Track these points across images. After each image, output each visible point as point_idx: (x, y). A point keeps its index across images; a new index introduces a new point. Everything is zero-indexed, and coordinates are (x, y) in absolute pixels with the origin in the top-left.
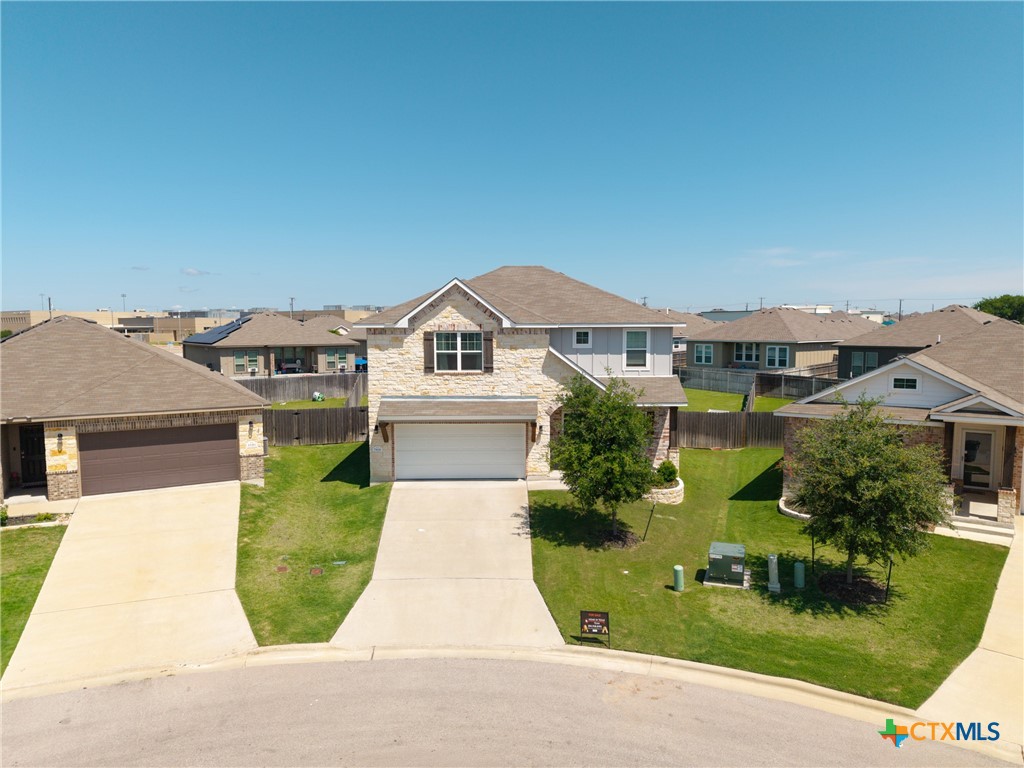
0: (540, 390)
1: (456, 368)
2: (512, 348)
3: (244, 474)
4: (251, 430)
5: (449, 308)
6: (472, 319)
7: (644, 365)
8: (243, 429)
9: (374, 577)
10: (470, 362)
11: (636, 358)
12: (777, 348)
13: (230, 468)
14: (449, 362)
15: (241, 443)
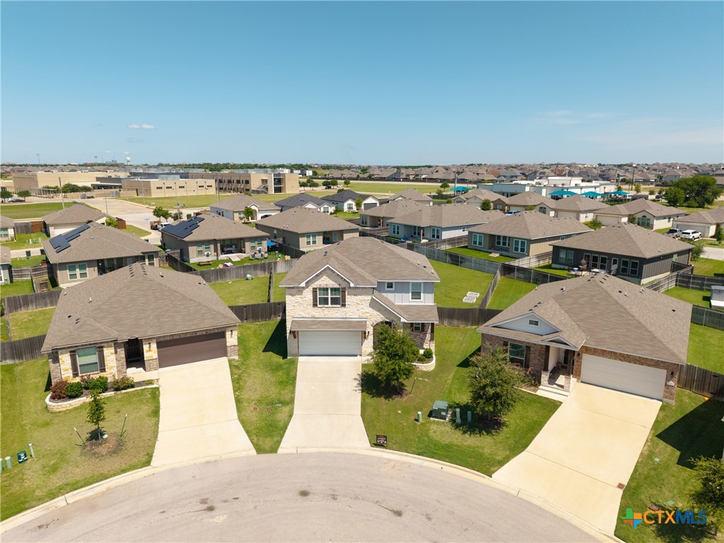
0: (368, 315)
1: (328, 304)
2: (355, 295)
3: (229, 354)
4: (232, 334)
5: (325, 277)
6: (335, 282)
7: (420, 299)
8: (228, 334)
9: (295, 413)
10: (335, 301)
11: (416, 295)
12: (520, 241)
13: (223, 352)
14: (325, 301)
15: (227, 340)
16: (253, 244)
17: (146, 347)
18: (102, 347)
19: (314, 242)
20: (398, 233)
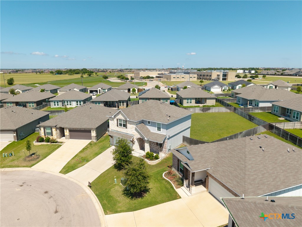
0: (135, 134)
2: (130, 124)
3: (92, 139)
4: (93, 132)
5: (120, 115)
7: (160, 131)
8: (92, 131)
9: (84, 165)
11: (159, 129)
12: (296, 112)
13: (90, 138)
15: (92, 134)
16: (164, 101)
17: (65, 131)
18: (52, 128)
19: (191, 102)
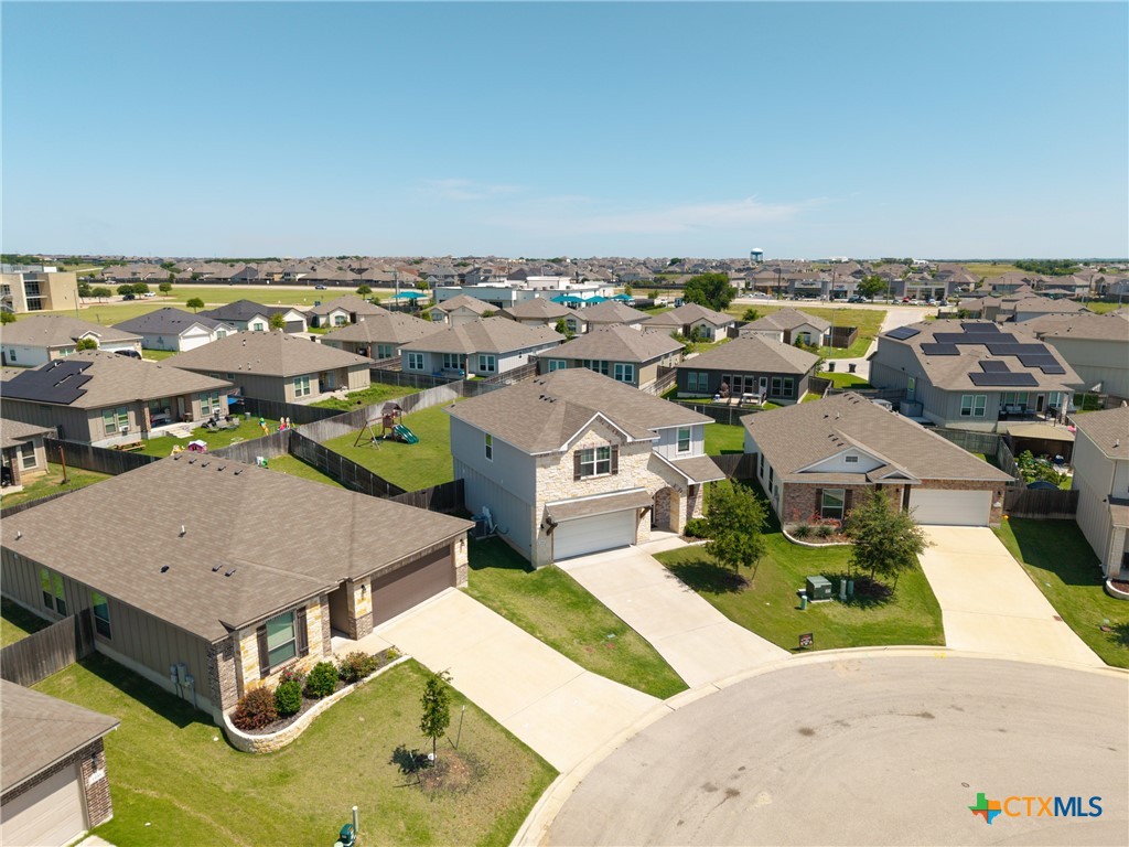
1: (592, 473)
2: (630, 454)
3: (458, 581)
4: (462, 546)
6: (605, 438)
7: (688, 449)
8: (457, 548)
9: (649, 640)
10: (602, 468)
11: (684, 446)
13: (451, 577)
15: (456, 558)
16: (205, 404)
17: (357, 594)
18: (304, 609)
19: (307, 391)
20: (420, 366)
